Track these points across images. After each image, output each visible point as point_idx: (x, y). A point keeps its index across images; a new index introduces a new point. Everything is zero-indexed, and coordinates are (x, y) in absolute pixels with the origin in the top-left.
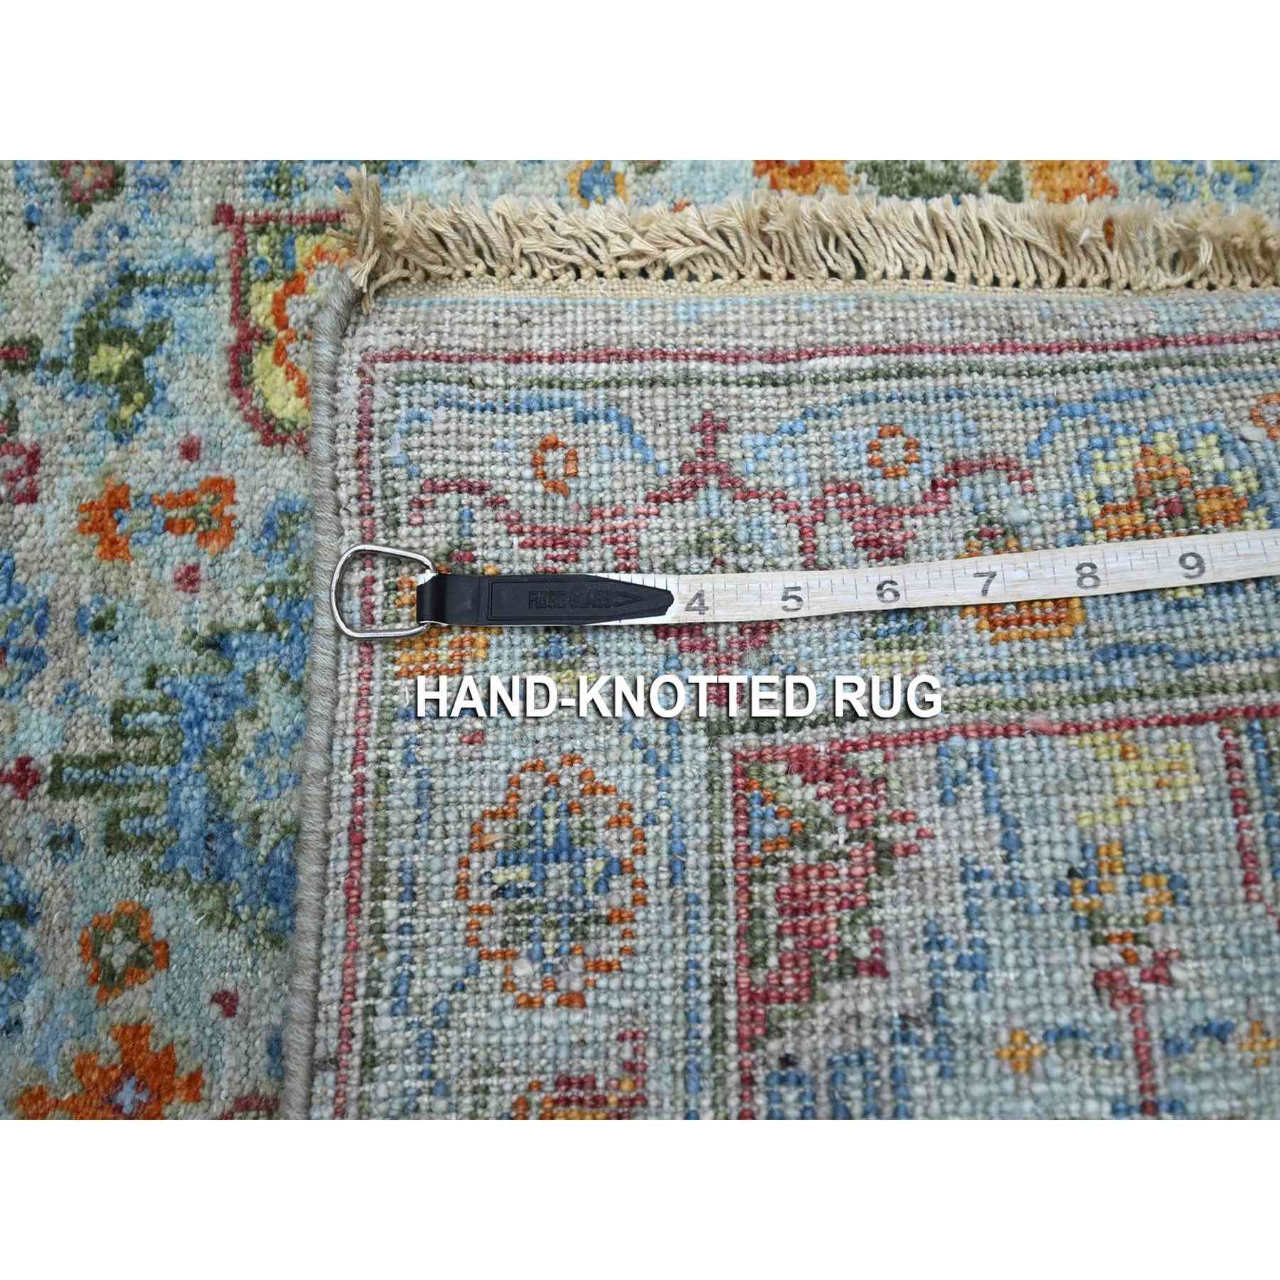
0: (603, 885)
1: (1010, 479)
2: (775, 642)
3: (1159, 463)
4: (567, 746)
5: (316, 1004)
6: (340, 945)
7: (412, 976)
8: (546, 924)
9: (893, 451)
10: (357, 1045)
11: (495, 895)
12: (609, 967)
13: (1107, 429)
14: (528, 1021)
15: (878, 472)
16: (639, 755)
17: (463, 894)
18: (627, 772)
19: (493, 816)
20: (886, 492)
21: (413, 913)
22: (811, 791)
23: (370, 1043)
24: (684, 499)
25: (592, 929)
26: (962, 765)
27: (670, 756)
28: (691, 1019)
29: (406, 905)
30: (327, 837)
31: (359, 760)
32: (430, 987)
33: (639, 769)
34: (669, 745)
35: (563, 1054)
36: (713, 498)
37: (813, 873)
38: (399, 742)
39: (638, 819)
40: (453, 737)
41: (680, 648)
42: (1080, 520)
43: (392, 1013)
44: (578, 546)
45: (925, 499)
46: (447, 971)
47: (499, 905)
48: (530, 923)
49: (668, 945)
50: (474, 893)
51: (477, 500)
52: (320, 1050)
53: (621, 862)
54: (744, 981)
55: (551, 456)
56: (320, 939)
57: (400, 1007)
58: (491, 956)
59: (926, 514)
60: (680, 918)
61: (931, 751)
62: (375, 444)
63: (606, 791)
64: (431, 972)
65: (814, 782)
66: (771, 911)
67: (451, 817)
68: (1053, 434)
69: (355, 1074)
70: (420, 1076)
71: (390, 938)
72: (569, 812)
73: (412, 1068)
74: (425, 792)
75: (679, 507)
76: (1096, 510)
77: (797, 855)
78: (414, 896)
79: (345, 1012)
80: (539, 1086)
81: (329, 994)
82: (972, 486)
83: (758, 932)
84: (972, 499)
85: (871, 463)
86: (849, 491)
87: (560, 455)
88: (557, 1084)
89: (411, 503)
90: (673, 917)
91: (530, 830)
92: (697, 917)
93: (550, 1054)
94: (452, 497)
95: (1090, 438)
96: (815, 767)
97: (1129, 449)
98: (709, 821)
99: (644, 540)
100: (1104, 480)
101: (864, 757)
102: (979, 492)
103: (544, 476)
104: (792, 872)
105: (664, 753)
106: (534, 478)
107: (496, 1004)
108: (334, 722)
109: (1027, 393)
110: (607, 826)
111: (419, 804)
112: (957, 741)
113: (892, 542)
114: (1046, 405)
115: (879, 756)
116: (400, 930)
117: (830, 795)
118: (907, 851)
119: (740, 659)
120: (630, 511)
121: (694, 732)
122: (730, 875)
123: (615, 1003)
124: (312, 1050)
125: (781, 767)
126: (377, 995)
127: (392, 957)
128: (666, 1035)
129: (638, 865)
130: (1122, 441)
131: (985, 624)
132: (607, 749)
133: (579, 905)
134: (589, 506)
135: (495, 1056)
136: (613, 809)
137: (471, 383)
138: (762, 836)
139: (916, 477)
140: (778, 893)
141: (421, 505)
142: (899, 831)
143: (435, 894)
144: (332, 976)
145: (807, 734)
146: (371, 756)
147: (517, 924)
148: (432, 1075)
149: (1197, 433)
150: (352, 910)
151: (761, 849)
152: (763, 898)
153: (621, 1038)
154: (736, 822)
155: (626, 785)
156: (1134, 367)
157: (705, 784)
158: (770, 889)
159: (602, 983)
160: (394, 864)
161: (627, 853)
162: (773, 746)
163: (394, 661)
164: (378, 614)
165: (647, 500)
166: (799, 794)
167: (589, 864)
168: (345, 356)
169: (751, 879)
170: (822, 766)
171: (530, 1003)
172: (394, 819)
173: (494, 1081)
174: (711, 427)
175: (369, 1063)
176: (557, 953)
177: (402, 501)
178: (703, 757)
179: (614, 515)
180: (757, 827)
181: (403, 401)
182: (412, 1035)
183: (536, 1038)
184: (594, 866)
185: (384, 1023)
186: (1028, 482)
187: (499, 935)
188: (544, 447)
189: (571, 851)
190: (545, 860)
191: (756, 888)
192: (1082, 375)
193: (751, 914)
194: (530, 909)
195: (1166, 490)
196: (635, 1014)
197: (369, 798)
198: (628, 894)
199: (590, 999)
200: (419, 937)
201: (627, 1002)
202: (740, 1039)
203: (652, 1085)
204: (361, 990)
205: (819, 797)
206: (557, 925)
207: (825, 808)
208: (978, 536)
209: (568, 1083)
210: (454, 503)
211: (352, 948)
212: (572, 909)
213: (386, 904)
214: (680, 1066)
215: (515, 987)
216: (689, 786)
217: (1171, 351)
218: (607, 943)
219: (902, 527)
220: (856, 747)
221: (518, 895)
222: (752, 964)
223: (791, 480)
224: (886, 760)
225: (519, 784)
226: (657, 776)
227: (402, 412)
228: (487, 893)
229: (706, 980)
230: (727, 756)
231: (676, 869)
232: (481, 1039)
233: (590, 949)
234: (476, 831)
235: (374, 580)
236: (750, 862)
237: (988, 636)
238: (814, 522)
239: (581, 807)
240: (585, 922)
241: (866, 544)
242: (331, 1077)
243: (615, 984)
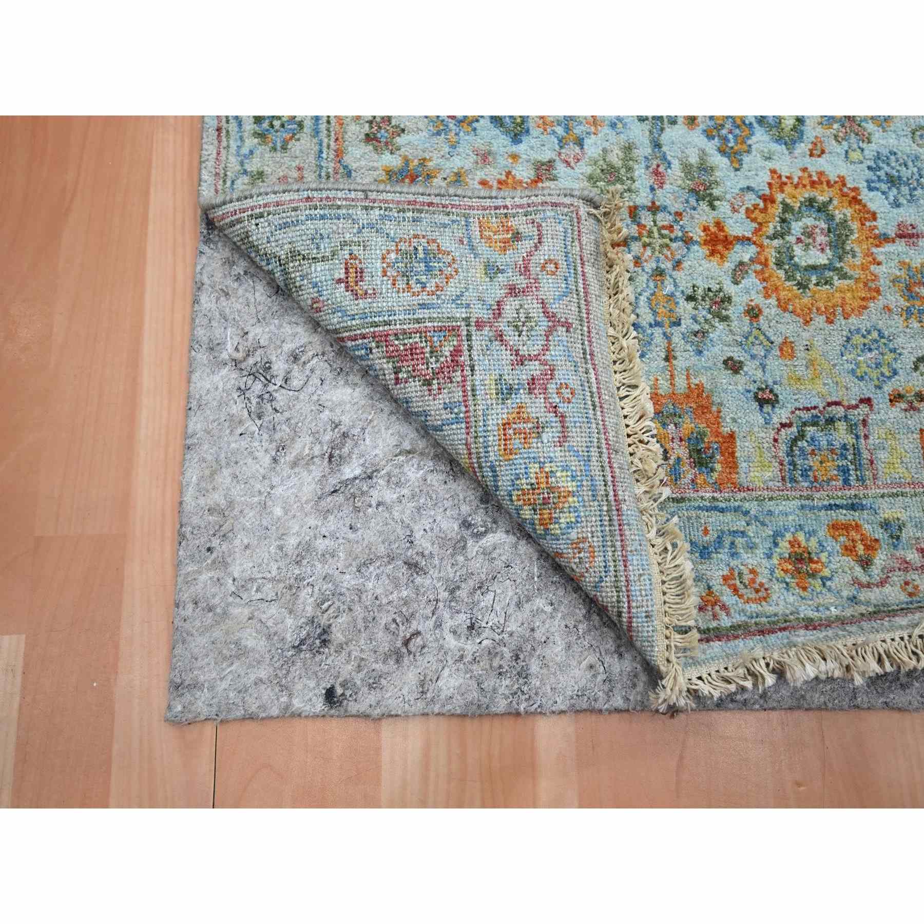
0: (418, 282)
1: (559, 437)
2: (497, 343)
3: (565, 497)
4: (460, 270)
5: (382, 192)
6: (399, 199)
7: (391, 221)
8: (406, 264)
9: (566, 393)
10: (371, 204)
11: (415, 247)
12: (394, 284)
13: (579, 478)
14: (378, 258)
15: (558, 386)
16: (458, 294)
17: (416, 236)
18: (453, 289)
19: (438, 246)
20: (552, 388)
21: (409, 221)
22: (448, 354)
23: (372, 208)
24: (544, 312)
25: (405, 279)
26: (456, 410)
27: (458, 304)
28: (379, 314)
29: (411, 219)
30: (429, 195)
31: (453, 206)
32: (387, 227)
33: (454, 293)
34: (462, 304)
35: (369, 270)
36: (545, 324)
37: (422, 356)
38: (458, 218)
39: (438, 293)
40: (461, 235)
41: (494, 310)
42: (544, 463)
43: (380, 215)
44: (525, 275)
45: (551, 403)
46: (392, 232)
47: (412, 248)
48: (407, 258)
49: (400, 304)
50: (415, 240)
51: (536, 241)
52: (370, 194)
53: (425, 287)
54: (390, 332)
55: (552, 266)
56: (400, 193)
57: (383, 218)
58: (397, 246)
59: (545, 403)
60: (408, 308)
61: (461, 399)
62: (550, 208)
63: (447, 282)
64: (392, 227)
65: (451, 355)
66: (411, 341)
67: (437, 233)
68: (577, 457)
69: (363, 204)
70: (363, 224)
71: (401, 214)
72: (440, 270)
73: (365, 222)
74: (445, 226)
75: (541, 310)
76: (547, 470)
77: (428, 349)
78: (414, 221)
79: (381, 201)
80: (361, 263)
81: (384, 196)
82: (556, 422)
83: (405, 336)
84: (551, 422)
85: (561, 384)
86: (551, 374)
87: (554, 269)
88: (361, 269)
89: (533, 219)
90: (409, 305)
91: (434, 258)
92: (409, 314)
93: (369, 266)
94: (536, 233)
95: (576, 471)
96: (456, 356)
97: (571, 486)
98: (438, 317)
99: (529, 298)
100: (558, 474)
101: (459, 373)
102: (554, 424)
103: (546, 263)
104: (423, 348)
105: (459, 302)
106: (545, 260)
107: (383, 247)
108: (464, 197)
109: (591, 449)
110: (436, 283)
111: (441, 224)
112: (463, 409)
113: (535, 389)
114: (589, 456)
115: (459, 379)
116: (403, 217)
117: (447, 361)
118: (430, 390)
119: (491, 330)
120: (538, 293)
121: (466, 312)
122: (422, 325)
123: (383, 286)
124: (370, 191)
125: (455, 343)
126: (385, 210)
127: (396, 215)
128: (375, 305)
129: (424, 293)
130: (574, 484)
131: (504, 422)
132: (460, 283)
133: (412, 274)
134: (538, 279)
135: (368, 248)
136: (441, 285)
137: (572, 242)
138: (434, 337)
139: (558, 400)
140: (416, 343)
141: (533, 223)
142: (435, 387)
143: (414, 228)
144: (390, 196)
145: (466, 353)
146: (454, 210)
147: (406, 254)
148: (363, 228)
149: (576, 514)
150: (409, 203)
151: (430, 336)
152: (415, 337)
153: (374, 289)
154: (437, 327)
155: (449, 289)
156: (607, 496)
157: (449, 316)
158: (417, 340)
159: (389, 282)
160: (423, 215)
161: (428, 289)
162: (462, 340)
163: (483, 218)
164: (498, 211)
165: (542, 299)
166: (447, 350)
167: (425, 277)
168: (576, 200)
169: (421, 333)
170: (456, 358)
171: (383, 259)
172: (436, 216)
173: (362, 248)
174: (568, 326)
175: (366, 208)
176: (398, 267)
177: (533, 216)
178: (458, 315)
179: (536, 287)
180: (436, 334)
181: (564, 217)
182: (374, 221)
183: (373, 261)
184: (423, 279)
185: (377, 212)
186: (558, 444)
187: (403, 248)
188: (556, 264)
189: (428, 271)
190: (425, 262)
191: (418, 335)
192: (602, 473)
193: (410, 333)
194: (411, 258)
195: (554, 497)
196: (381, 294)
197: (442, 209)
198: (416, 290)
199: (385, 278)
200: (402, 223)
201: (384, 291)
202: (374, 332)
203: (361, 301)
204: (386, 205)
205: (446, 357)
206: (406, 267)
207: (442, 359)
208: (537, 422)
209: (362, 272)
210: (534, 233)
211: (398, 202)
212: (411, 271)
213: (411, 213)
214: (366, 311)
215: (388, 254)
216: (449, 310)
217: (615, 513)
218: (401, 284)
219: (540, 394)
220: (462, 371)
221: (415, 254)
222: (396, 335)
223: (553, 353)
224: (458, 382)
225: (448, 254)
226: (452, 300)
227: (560, 217)
228: (415, 244)
229: (391, 318)
230: (459, 324)
231: (423, 306)
232: (373, 243)
233: (399, 278)
234: (434, 241)
235: (508, 209)
236: (426, 332)
237: (500, 422)
238: (540, 360)
239: (442, 274)
240: (407, 276)
241: (533, 379)
242: (363, 197)
243: (389, 286)
